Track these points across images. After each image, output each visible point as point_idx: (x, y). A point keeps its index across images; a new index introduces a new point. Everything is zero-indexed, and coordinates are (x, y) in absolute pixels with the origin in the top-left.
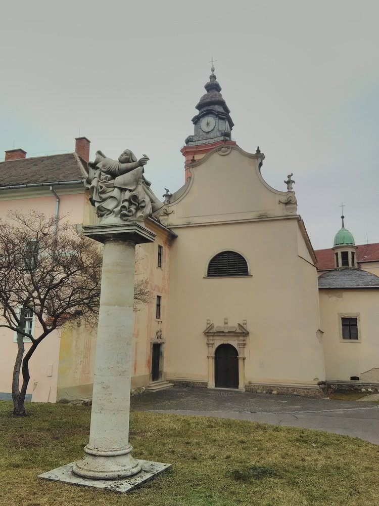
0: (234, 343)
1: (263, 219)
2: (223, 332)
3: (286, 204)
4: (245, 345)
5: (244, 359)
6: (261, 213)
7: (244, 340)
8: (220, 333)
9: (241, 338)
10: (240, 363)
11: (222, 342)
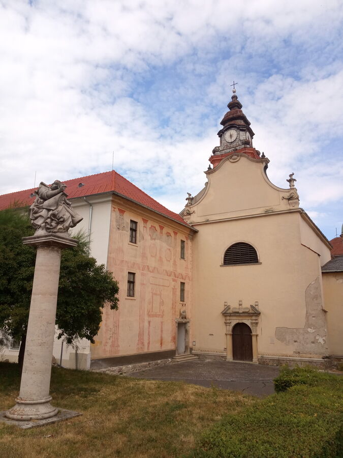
0: (248, 322)
1: (269, 214)
2: (238, 313)
3: (289, 199)
4: (257, 323)
5: (257, 336)
6: (267, 208)
7: (256, 320)
8: (236, 314)
9: (254, 318)
10: (254, 339)
11: (237, 321)
